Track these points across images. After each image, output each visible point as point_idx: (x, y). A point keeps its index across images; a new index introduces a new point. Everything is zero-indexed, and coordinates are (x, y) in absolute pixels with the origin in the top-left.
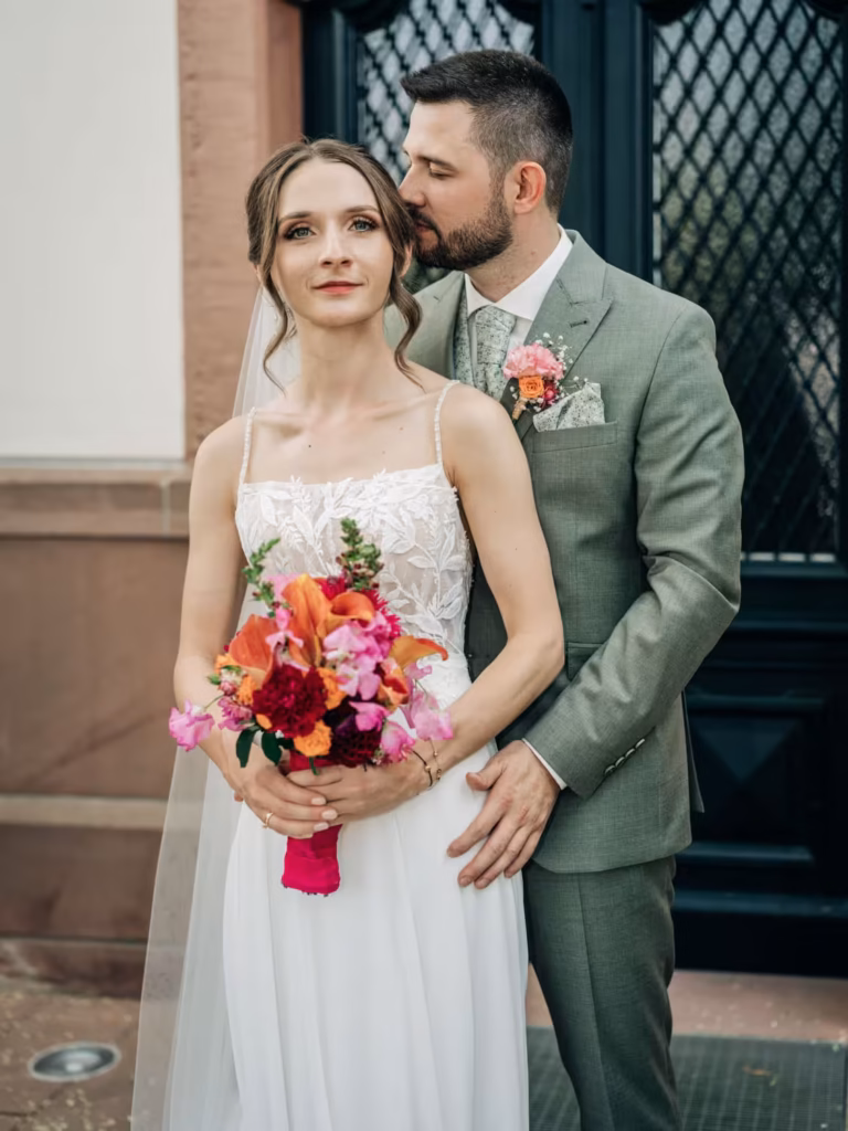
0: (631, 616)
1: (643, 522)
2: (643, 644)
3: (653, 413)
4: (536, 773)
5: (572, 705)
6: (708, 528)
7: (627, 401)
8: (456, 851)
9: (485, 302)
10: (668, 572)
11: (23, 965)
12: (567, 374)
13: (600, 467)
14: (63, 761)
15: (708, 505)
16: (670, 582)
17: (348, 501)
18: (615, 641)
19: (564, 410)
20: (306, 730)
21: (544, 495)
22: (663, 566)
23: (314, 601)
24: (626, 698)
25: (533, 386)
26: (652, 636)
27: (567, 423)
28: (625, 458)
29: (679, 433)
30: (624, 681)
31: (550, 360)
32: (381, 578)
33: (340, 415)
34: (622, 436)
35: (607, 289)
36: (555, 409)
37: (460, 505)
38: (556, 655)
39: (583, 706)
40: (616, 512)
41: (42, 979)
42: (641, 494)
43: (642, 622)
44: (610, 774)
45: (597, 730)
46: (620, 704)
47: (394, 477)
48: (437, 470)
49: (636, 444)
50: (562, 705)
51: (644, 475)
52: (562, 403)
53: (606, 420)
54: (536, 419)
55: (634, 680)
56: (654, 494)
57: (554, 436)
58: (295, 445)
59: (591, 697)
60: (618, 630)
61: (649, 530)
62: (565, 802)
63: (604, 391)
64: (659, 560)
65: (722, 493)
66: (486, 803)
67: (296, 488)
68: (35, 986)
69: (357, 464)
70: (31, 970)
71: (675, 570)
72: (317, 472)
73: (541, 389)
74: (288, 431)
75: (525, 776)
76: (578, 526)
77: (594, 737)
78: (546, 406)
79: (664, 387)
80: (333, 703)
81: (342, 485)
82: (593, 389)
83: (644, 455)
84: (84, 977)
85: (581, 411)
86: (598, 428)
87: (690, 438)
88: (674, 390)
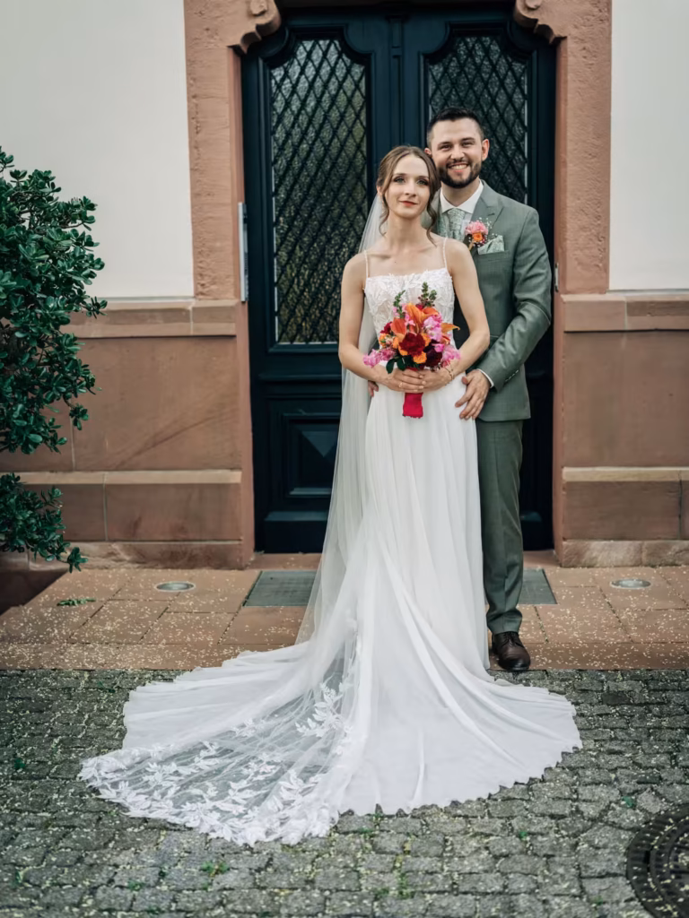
0: (513, 323)
1: (516, 288)
2: (521, 334)
3: (522, 247)
4: (484, 380)
5: (494, 354)
6: (541, 290)
7: (513, 242)
8: (458, 405)
9: (451, 206)
10: (526, 307)
11: (123, 555)
12: (490, 231)
13: (502, 268)
14: (139, 453)
15: (541, 282)
16: (529, 311)
17: (414, 281)
18: (508, 333)
19: (489, 246)
20: (419, 354)
21: (482, 279)
22: (524, 305)
23: (415, 312)
24: (514, 352)
25: (478, 236)
26: (523, 330)
27: (491, 251)
28: (511, 264)
29: (531, 255)
30: (514, 346)
31: (484, 227)
32: (435, 302)
33: (406, 250)
34: (511, 256)
35: (500, 202)
36: (486, 246)
37: (453, 283)
38: (488, 338)
39: (499, 355)
40: (506, 284)
41: (133, 562)
42: (516, 278)
43: (518, 325)
44: (507, 382)
45: (505, 363)
46: (513, 355)
47: (430, 272)
48: (445, 270)
49: (514, 260)
50: (491, 356)
51: (517, 271)
52: (489, 243)
53: (505, 249)
54: (479, 250)
55: (517, 346)
56: (521, 278)
57: (484, 256)
58: (388, 263)
59: (502, 352)
60: (509, 328)
61: (518, 292)
62: (492, 391)
63: (504, 238)
64: (522, 303)
65: (546, 278)
66: (467, 390)
67: (391, 278)
68: (130, 565)
69: (416, 267)
70: (128, 558)
71: (530, 306)
72: (399, 271)
73: (481, 238)
74: (385, 257)
75: (480, 381)
76: (494, 291)
77: (504, 366)
78: (482, 245)
79: (525, 238)
80: (427, 344)
81: (411, 276)
82: (500, 237)
83: (518, 263)
84: (156, 559)
85: (496, 246)
86: (501, 252)
87: (535, 258)
88: (528, 240)
